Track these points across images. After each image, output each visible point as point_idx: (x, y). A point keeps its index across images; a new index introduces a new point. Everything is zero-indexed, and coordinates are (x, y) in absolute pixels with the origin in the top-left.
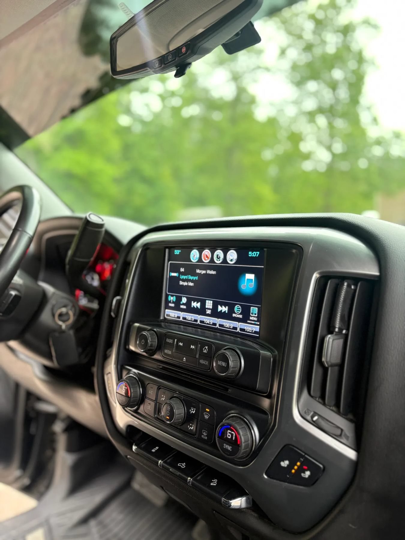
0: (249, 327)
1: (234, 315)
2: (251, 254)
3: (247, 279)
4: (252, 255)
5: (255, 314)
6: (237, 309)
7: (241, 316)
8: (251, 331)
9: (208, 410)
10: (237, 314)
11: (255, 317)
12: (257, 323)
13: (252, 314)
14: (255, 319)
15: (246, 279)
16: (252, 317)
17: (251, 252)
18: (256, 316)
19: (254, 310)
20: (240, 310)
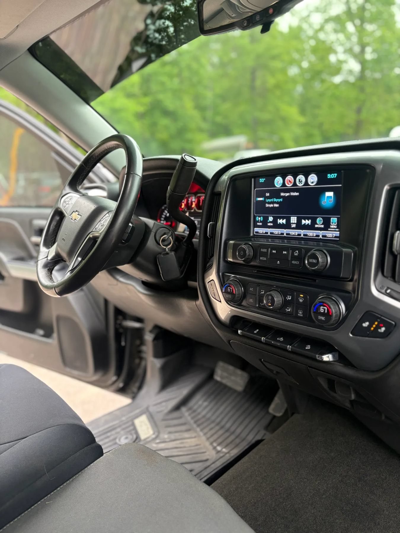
0: (330, 233)
1: (316, 226)
2: (329, 176)
4: (331, 176)
5: (335, 223)
6: (319, 222)
7: (322, 226)
8: (331, 237)
9: (302, 296)
10: (319, 225)
11: (334, 225)
12: (337, 230)
13: (332, 223)
14: (335, 227)
15: (326, 197)
16: (332, 226)
17: (330, 175)
18: (336, 224)
19: (334, 220)
20: (321, 221)
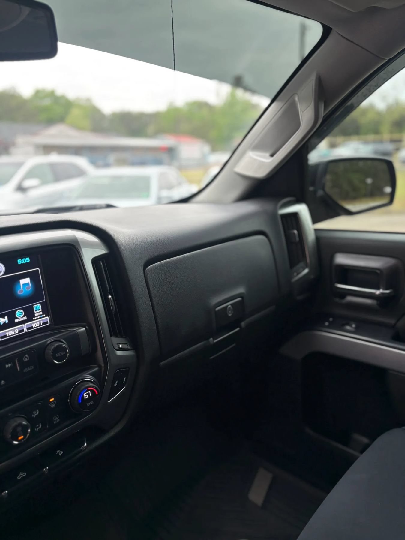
0: (36, 322)
1: (16, 321)
2: (20, 262)
3: (23, 285)
4: (22, 262)
6: (20, 315)
7: (25, 318)
8: (39, 325)
9: (53, 399)
10: (21, 318)
12: (43, 316)
13: (36, 311)
14: (41, 313)
15: (21, 285)
16: (37, 314)
17: (20, 260)
18: (41, 310)
19: (37, 308)
20: (22, 313)
